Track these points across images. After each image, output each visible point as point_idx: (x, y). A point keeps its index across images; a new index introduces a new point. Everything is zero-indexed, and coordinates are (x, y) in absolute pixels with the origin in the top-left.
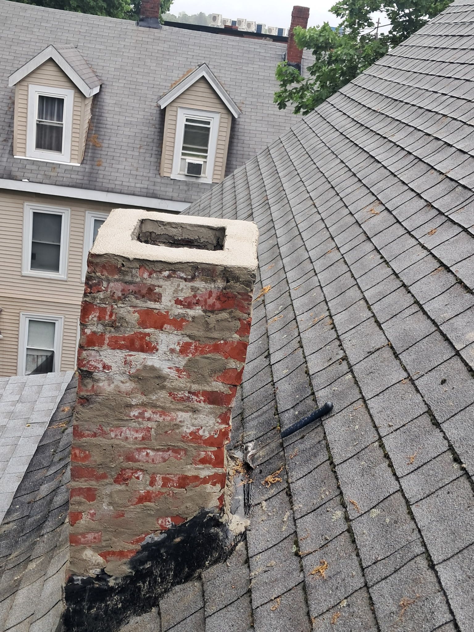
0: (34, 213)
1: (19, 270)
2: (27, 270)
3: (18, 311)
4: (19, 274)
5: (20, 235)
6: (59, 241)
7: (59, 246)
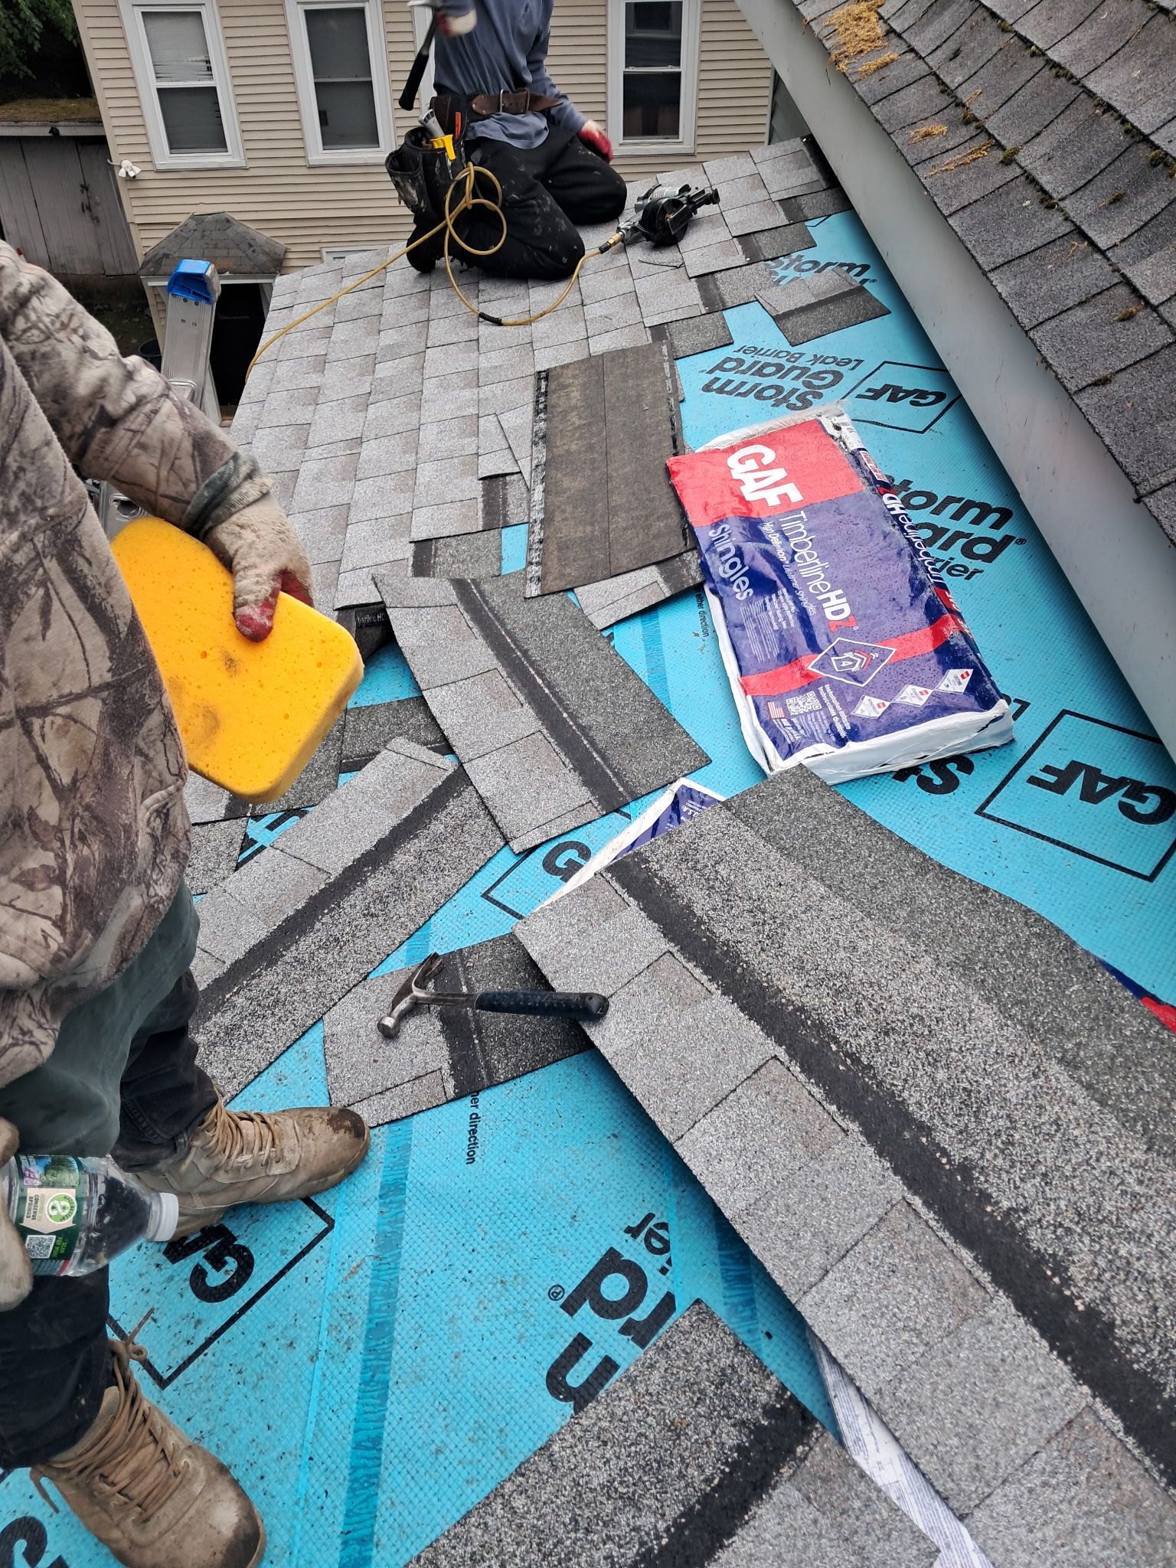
0: (307, 12)
1: (300, 153)
2: (318, 154)
3: (316, 248)
4: (301, 162)
5: (287, 70)
6: (369, 74)
7: (370, 83)
